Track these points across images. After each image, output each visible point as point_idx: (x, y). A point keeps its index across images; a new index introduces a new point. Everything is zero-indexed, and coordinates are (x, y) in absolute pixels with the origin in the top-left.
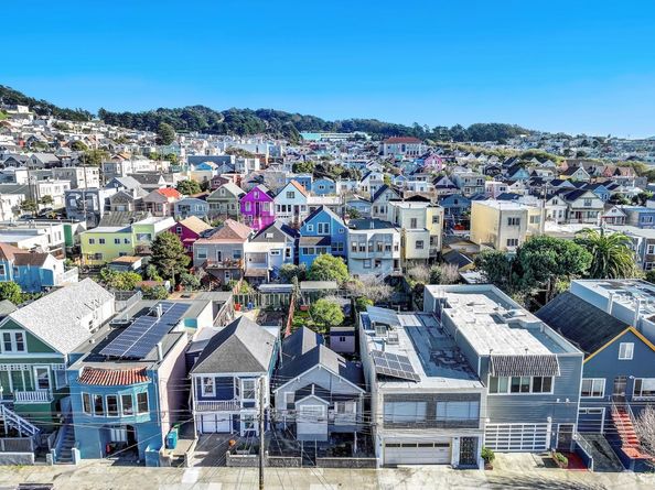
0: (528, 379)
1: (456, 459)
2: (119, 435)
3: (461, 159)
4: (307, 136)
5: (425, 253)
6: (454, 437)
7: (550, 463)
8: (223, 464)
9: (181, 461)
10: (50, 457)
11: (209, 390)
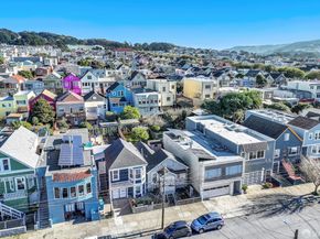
0: (255, 153)
1: (232, 192)
2: (70, 208)
3: (154, 59)
4: (70, 47)
5: (171, 103)
6: (231, 182)
7: (266, 187)
8: (131, 212)
9: (110, 215)
10: (36, 226)
11: (116, 177)
